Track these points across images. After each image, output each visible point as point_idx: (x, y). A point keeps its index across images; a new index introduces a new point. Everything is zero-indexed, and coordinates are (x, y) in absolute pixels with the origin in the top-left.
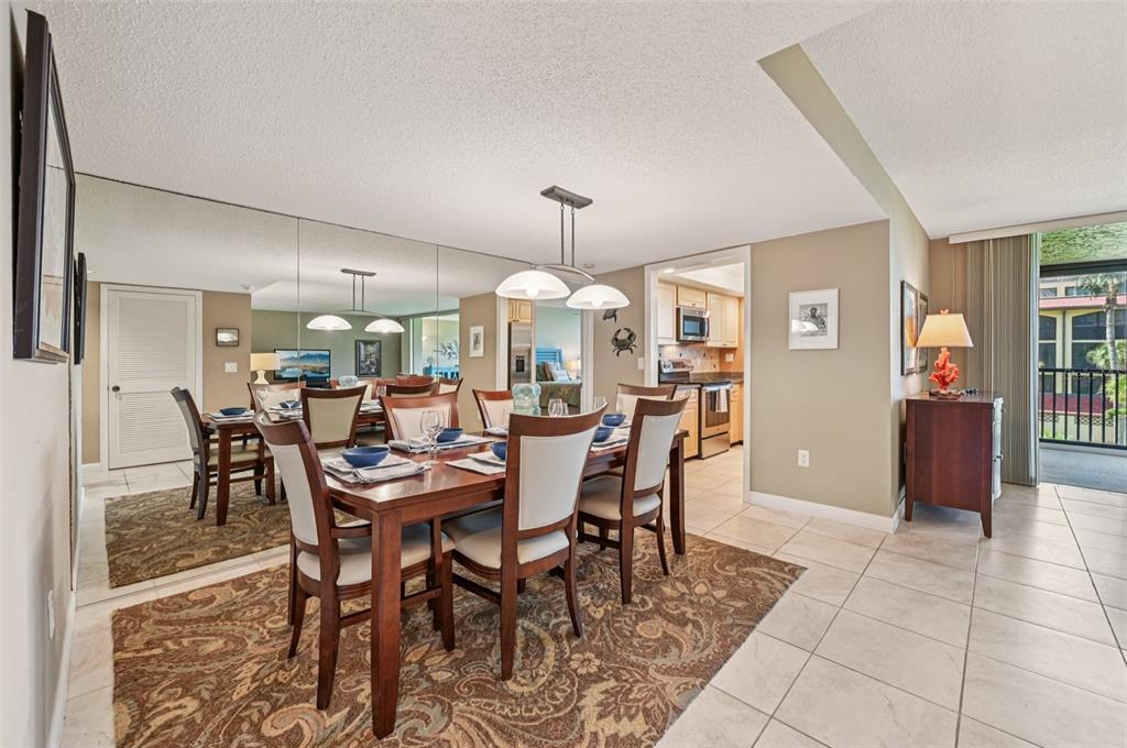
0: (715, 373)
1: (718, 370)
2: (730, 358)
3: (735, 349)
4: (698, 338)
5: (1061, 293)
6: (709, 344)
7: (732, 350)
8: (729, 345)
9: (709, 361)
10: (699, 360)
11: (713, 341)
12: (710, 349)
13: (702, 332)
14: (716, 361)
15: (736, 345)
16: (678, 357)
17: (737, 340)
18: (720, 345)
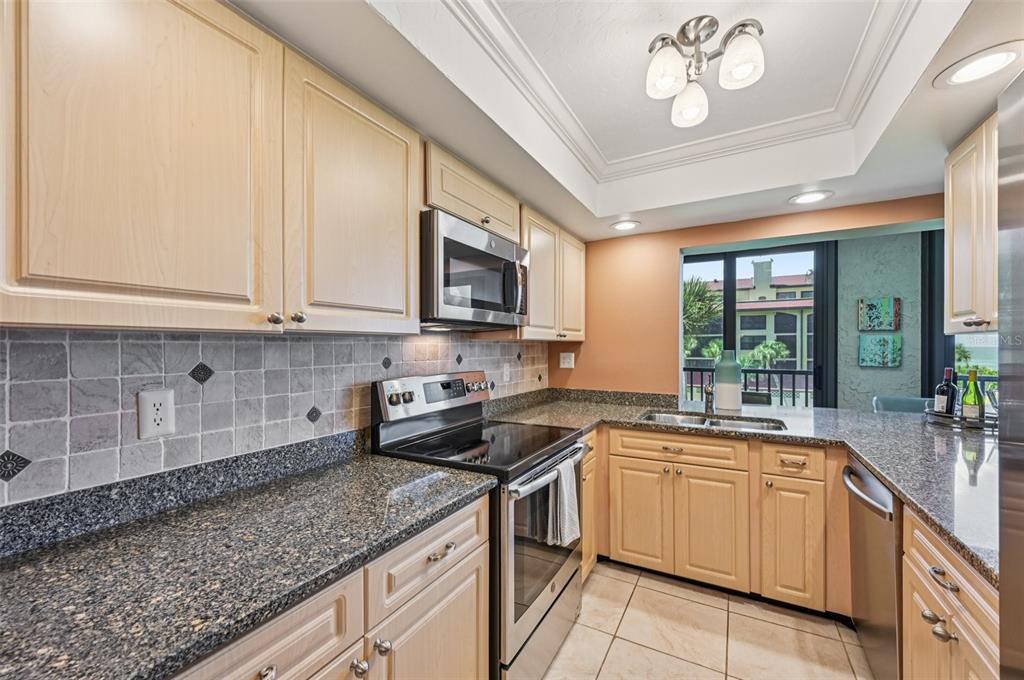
0: (540, 392)
1: (545, 384)
2: (568, 361)
3: (578, 344)
4: (502, 318)
5: (798, 296)
6: (528, 333)
7: (573, 346)
8: (571, 336)
9: (528, 369)
10: (507, 369)
11: (537, 328)
12: (531, 345)
13: (507, 305)
14: (543, 367)
15: (580, 336)
16: (452, 366)
17: (583, 328)
18: (550, 335)
